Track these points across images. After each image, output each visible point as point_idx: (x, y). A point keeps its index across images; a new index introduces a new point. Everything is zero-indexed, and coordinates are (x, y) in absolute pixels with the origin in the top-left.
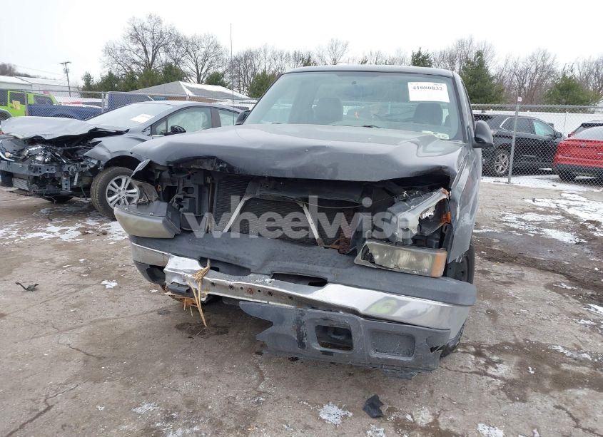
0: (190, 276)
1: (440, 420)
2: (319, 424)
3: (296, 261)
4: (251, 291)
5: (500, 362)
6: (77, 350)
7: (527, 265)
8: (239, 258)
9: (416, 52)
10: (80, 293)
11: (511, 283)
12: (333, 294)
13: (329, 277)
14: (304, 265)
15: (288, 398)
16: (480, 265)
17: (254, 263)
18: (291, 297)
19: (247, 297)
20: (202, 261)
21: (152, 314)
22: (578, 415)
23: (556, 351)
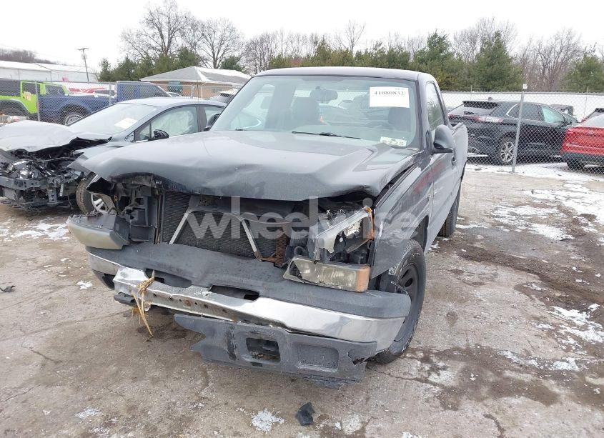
0: (135, 286)
1: (367, 428)
3: (232, 274)
4: (189, 303)
5: (444, 368)
6: (38, 353)
7: (504, 264)
8: (181, 270)
9: (432, 33)
10: (53, 295)
11: (481, 284)
13: (261, 291)
14: (239, 279)
15: (226, 404)
16: (454, 264)
17: (195, 275)
18: (224, 310)
19: (186, 309)
20: (148, 272)
21: (118, 316)
22: (505, 425)
23: (504, 357)
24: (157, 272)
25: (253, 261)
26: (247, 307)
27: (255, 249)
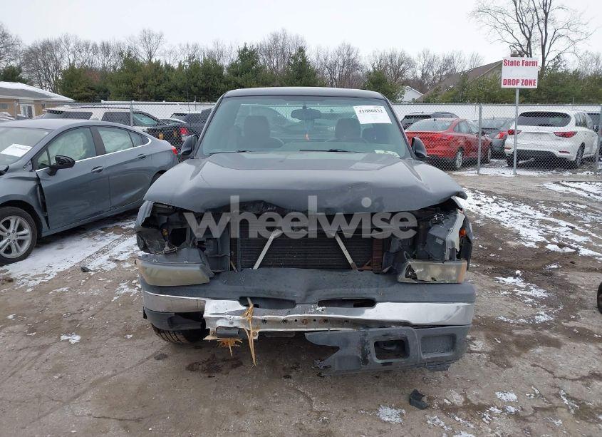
0: (237, 317)
2: (387, 427)
3: (341, 287)
4: (305, 321)
5: (474, 339)
6: (104, 417)
8: (282, 292)
9: (242, 47)
12: (384, 311)
13: (376, 297)
14: (351, 290)
17: (298, 294)
18: (347, 321)
19: (300, 328)
20: (243, 300)
23: (502, 321)
24: (252, 299)
25: (352, 272)
26: (369, 314)
27: (350, 261)
